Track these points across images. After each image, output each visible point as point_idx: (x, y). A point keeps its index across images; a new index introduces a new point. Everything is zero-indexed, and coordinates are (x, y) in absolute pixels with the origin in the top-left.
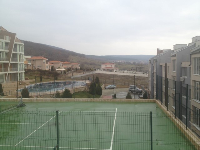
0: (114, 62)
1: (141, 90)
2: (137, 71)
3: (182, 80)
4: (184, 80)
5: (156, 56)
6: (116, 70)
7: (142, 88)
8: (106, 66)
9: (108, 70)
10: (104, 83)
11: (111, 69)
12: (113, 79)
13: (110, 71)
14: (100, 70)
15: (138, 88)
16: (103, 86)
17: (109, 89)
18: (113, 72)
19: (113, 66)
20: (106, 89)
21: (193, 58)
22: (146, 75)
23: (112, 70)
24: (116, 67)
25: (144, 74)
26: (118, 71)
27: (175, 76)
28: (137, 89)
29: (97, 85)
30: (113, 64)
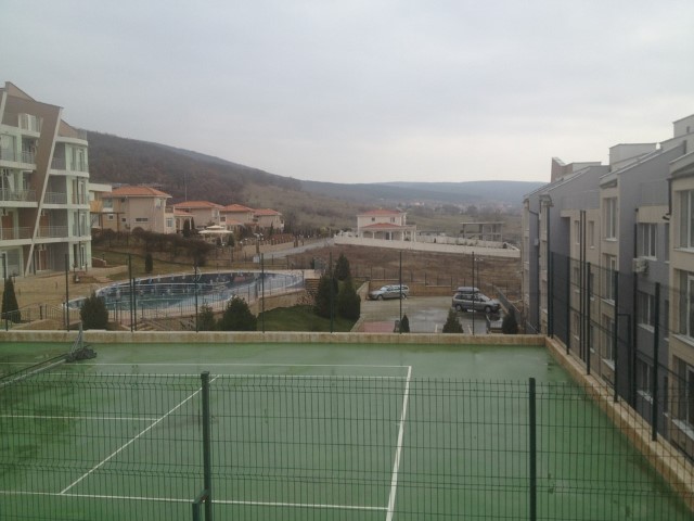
0: (400, 205)
1: (493, 302)
2: (481, 238)
3: (640, 270)
4: (646, 270)
5: (549, 185)
6: (409, 233)
7: (498, 296)
8: (373, 219)
9: (379, 234)
10: (367, 279)
11: (390, 230)
12: (398, 264)
13: (387, 238)
14: (351, 233)
15: (484, 297)
16: (362, 290)
17: (385, 298)
18: (398, 239)
19: (399, 221)
20: (372, 298)
21: (677, 192)
22: (513, 252)
23: (395, 235)
24: (407, 223)
25: (505, 247)
26: (413, 236)
27: (614, 256)
28: (482, 300)
29: (341, 283)
30: (398, 212)
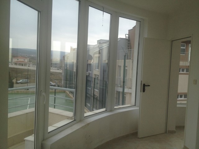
0: (27, 56)
1: (54, 84)
2: (52, 67)
3: (88, 75)
5: (70, 53)
6: (30, 64)
8: (18, 60)
12: (27, 73)
13: (22, 65)
16: (14, 81)
17: (21, 83)
18: (26, 66)
20: (17, 83)
21: (95, 57)
22: (60, 71)
23: (25, 65)
24: (29, 61)
28: (51, 83)
30: (26, 58)
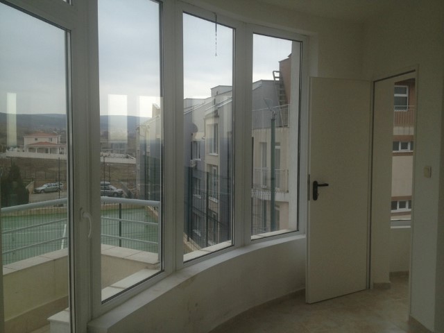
0: (55, 130)
1: (120, 190)
2: (112, 152)
3: (193, 166)
4: (196, 166)
5: (151, 120)
6: (63, 149)
8: (36, 139)
9: (41, 150)
10: (33, 179)
11: (49, 147)
12: (58, 169)
14: (19, 149)
16: (30, 187)
18: (55, 153)
19: (55, 140)
21: (208, 125)
24: (61, 142)
28: (112, 189)
29: (15, 184)
30: (55, 134)
